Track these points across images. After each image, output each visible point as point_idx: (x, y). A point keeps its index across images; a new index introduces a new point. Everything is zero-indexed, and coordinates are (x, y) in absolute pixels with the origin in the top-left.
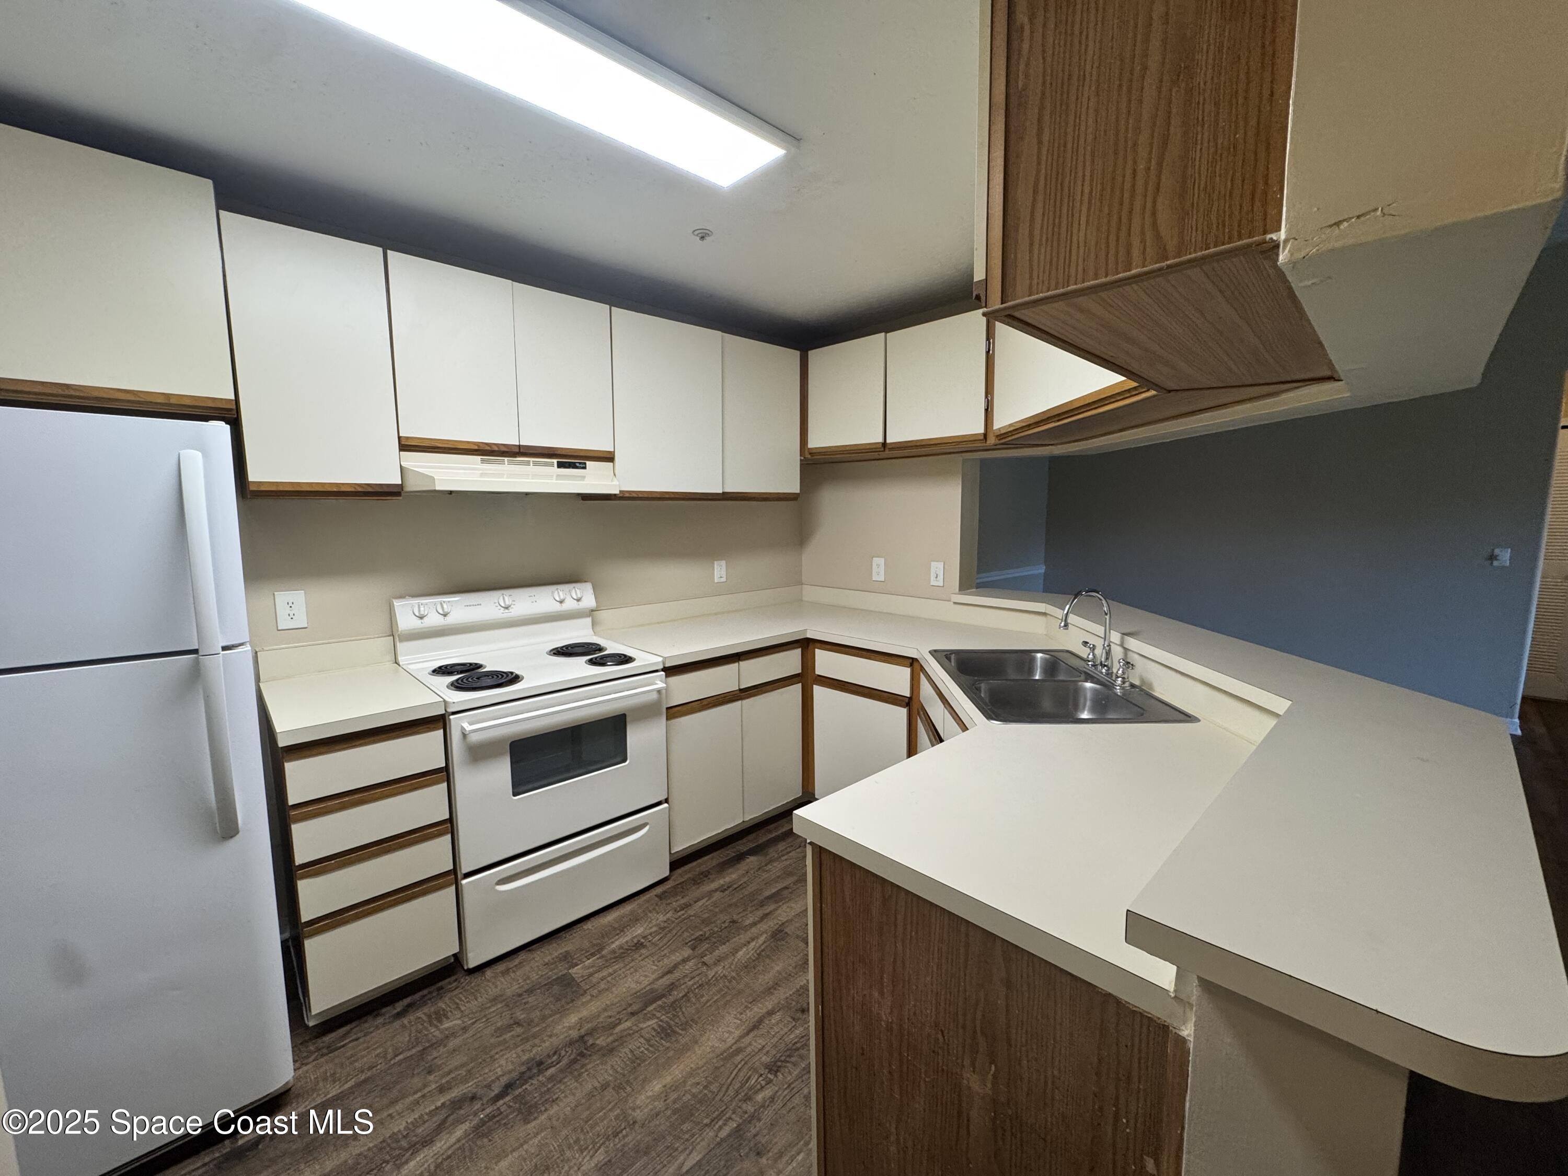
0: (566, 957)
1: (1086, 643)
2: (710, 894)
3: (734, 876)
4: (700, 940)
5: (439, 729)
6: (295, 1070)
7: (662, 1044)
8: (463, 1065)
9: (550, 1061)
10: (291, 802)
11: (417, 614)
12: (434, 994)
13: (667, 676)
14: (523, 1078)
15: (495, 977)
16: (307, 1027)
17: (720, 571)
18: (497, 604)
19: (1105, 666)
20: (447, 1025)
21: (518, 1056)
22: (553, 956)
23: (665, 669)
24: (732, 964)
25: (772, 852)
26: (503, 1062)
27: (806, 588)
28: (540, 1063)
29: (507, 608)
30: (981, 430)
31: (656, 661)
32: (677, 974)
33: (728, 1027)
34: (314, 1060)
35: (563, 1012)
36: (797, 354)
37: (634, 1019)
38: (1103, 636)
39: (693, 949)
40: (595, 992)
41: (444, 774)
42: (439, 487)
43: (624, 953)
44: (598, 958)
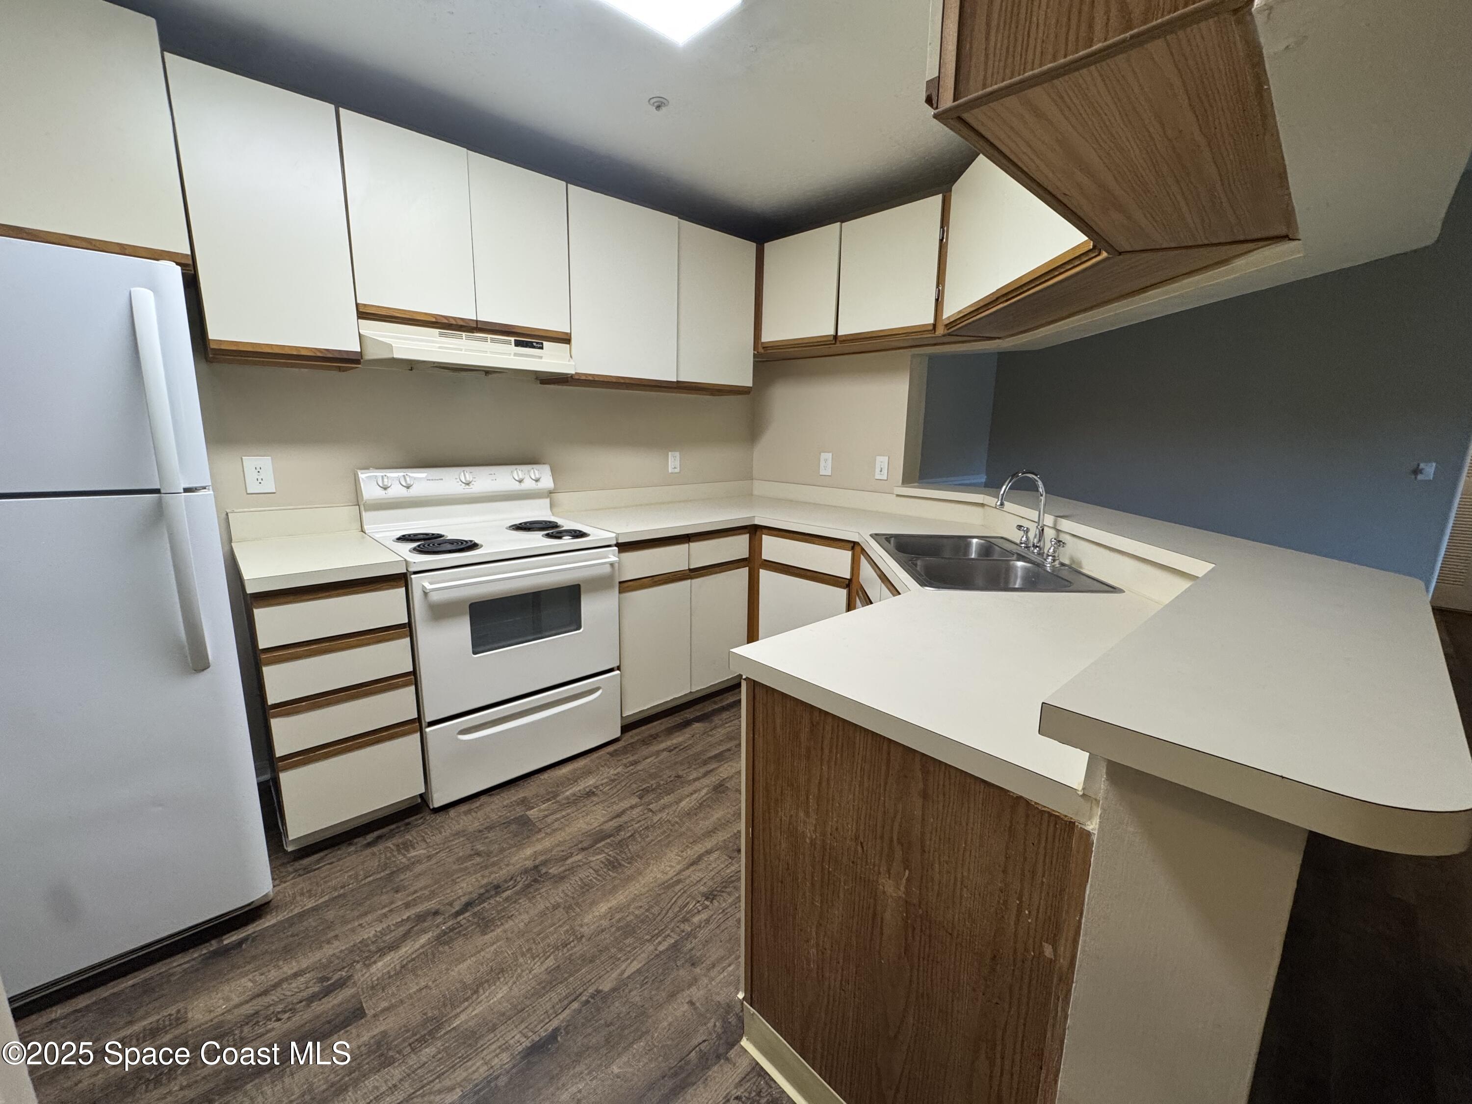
0: (523, 801)
1: (1021, 526)
2: (658, 753)
3: (680, 739)
4: (646, 791)
5: (402, 587)
6: (274, 886)
7: (609, 875)
8: (425, 888)
9: (506, 886)
10: (262, 645)
11: (381, 485)
12: (402, 829)
13: (620, 552)
14: (482, 898)
15: (458, 816)
16: (285, 851)
17: (674, 461)
18: (458, 480)
19: (1037, 547)
20: (413, 853)
21: (477, 880)
22: (512, 800)
23: (618, 545)
24: (675, 811)
25: (716, 720)
26: (464, 885)
27: (756, 483)
28: (497, 887)
29: (468, 484)
30: (930, 320)
31: (608, 536)
32: (624, 818)
33: (670, 861)
34: (292, 879)
35: (520, 846)
36: (752, 246)
37: (583, 853)
38: (1036, 520)
39: (641, 798)
40: (549, 831)
41: (407, 629)
42: (397, 355)
43: (576, 799)
44: (553, 803)
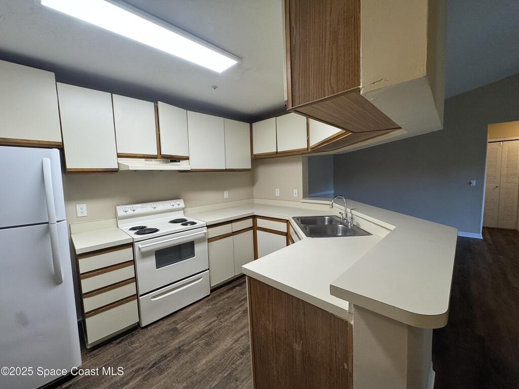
0: (175, 322)
1: (340, 213)
2: (223, 299)
3: (231, 294)
4: (219, 314)
5: (131, 247)
6: (82, 363)
7: (206, 348)
8: (139, 358)
9: (169, 355)
10: (81, 273)
11: (124, 211)
12: (130, 336)
13: (207, 228)
14: (159, 361)
15: (151, 329)
16: (87, 348)
17: (226, 194)
18: (151, 207)
19: (346, 219)
20: (134, 345)
21: (158, 354)
22: (171, 322)
23: (207, 226)
24: (230, 321)
26: (153, 356)
27: (255, 199)
28: (165, 356)
29: (155, 208)
30: (306, 147)
31: (204, 223)
32: (212, 325)
33: (228, 341)
34: (89, 359)
35: (174, 339)
36: (248, 124)
37: (197, 340)
38: (345, 210)
39: (217, 317)
40: (184, 333)
41: (133, 262)
42: (130, 169)
43: (194, 320)
44: (186, 322)
